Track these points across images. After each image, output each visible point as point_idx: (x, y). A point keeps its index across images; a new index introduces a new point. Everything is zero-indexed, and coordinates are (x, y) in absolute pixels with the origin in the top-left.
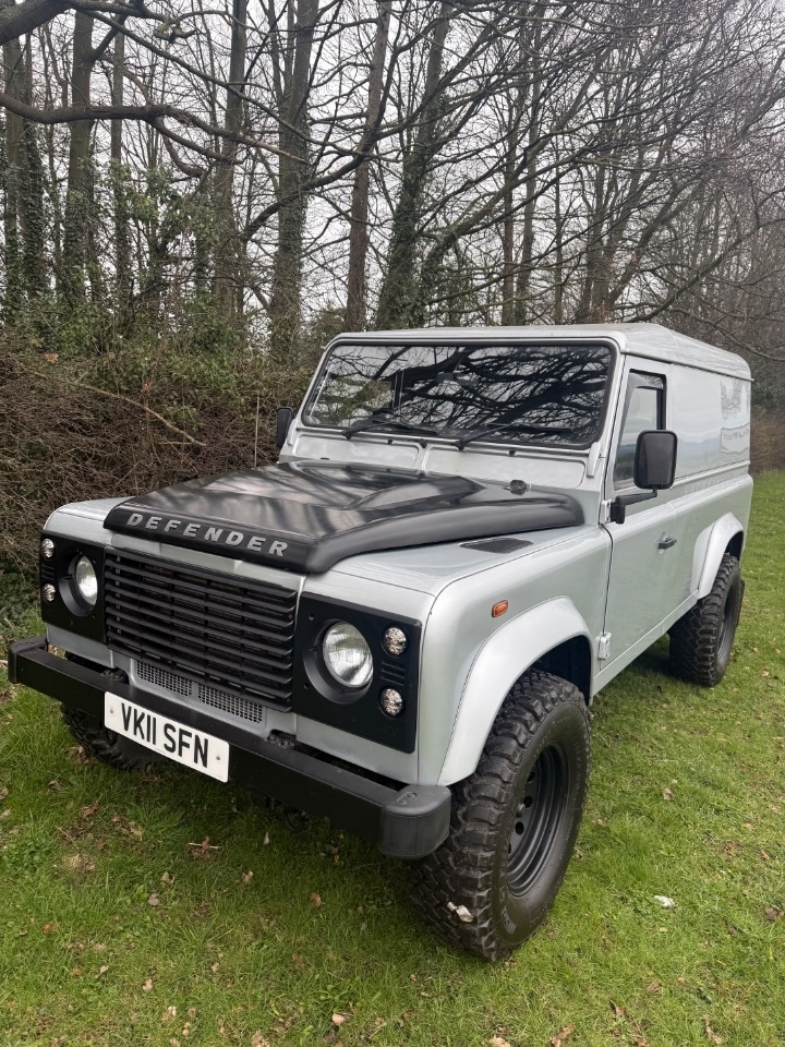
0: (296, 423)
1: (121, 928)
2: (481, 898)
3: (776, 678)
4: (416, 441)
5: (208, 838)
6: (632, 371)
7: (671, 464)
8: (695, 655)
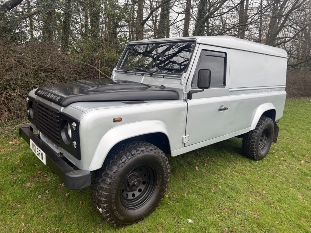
0: (115, 69)
1: (27, 202)
2: (104, 206)
3: (285, 160)
4: (140, 73)
5: (64, 184)
6: (203, 50)
7: (208, 80)
8: (249, 149)
